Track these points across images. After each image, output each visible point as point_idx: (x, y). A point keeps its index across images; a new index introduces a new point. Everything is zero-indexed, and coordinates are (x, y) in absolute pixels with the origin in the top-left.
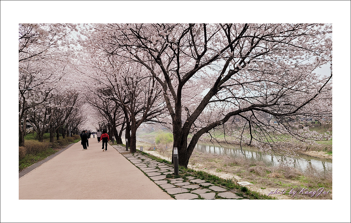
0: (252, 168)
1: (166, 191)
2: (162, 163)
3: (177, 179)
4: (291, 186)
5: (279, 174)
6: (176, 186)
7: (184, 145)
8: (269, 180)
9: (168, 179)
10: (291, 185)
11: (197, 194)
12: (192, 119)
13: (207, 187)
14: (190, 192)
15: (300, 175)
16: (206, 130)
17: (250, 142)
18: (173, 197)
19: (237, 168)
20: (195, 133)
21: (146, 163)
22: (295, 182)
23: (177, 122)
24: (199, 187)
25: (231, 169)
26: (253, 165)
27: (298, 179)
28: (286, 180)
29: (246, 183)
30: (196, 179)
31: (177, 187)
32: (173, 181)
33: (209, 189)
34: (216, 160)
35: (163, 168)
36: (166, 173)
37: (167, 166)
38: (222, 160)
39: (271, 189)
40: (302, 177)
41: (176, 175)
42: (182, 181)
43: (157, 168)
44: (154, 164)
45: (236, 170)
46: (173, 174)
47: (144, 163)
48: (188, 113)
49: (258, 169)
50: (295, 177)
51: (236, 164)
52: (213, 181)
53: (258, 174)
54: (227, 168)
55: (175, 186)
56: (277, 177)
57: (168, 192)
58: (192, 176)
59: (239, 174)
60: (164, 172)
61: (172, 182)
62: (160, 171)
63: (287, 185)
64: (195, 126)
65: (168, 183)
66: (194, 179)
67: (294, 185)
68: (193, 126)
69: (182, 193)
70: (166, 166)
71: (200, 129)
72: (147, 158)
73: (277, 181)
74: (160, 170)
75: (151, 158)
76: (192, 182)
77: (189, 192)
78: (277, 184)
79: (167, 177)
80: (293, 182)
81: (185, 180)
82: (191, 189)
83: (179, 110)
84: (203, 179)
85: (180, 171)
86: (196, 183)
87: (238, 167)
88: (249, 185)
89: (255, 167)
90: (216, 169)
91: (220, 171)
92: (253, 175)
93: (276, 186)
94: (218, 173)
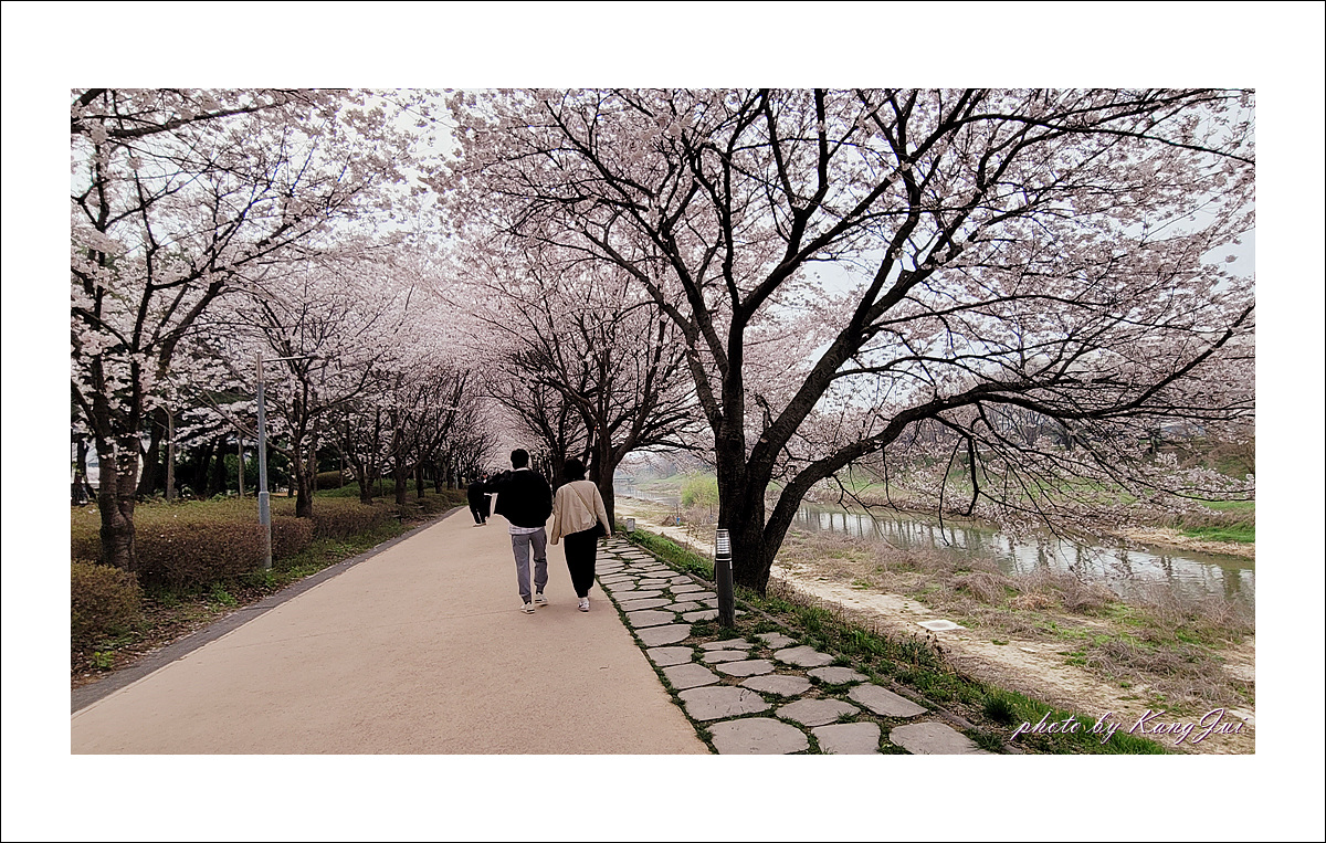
0: (960, 577)
1: (681, 704)
2: (684, 574)
3: (729, 643)
4: (1089, 638)
5: (1044, 598)
6: (722, 675)
7: (755, 519)
8: (1017, 617)
9: (696, 641)
10: (1088, 634)
11: (802, 727)
12: (778, 433)
13: (840, 691)
14: (772, 710)
15: (1111, 602)
16: (826, 468)
17: (971, 508)
18: (705, 736)
19: (914, 579)
20: (791, 478)
21: (634, 574)
22: (1099, 625)
23: (728, 443)
24: (810, 690)
25: (895, 580)
26: (961, 570)
27: (1106, 614)
28: (1069, 618)
29: (945, 625)
30: (798, 645)
31: (725, 680)
32: (715, 650)
33: (849, 700)
34: (852, 553)
35: (687, 592)
36: (692, 617)
37: (699, 588)
38: (868, 554)
39: (1026, 646)
40: (1118, 607)
41: (725, 627)
42: (746, 654)
43: (666, 593)
44: (658, 574)
45: (913, 582)
46: (716, 620)
47: (629, 574)
48: (767, 415)
49: (979, 582)
50: (1098, 608)
51: (913, 565)
52: (860, 658)
53: (979, 597)
54: (883, 577)
55: (718, 679)
56: (1040, 607)
57: (688, 707)
58: (782, 631)
59: (921, 595)
60: (686, 612)
61: (708, 658)
62: (674, 607)
63: (1075, 631)
64: (791, 457)
65: (695, 659)
66: (790, 647)
67: (1097, 632)
68: (781, 457)
69: (743, 716)
70: (697, 587)
71: (806, 465)
72: (641, 556)
73: (1040, 619)
74: (674, 602)
75: (653, 556)
76: (779, 663)
77: (770, 714)
78: (1044, 631)
79: (693, 633)
80: (1091, 623)
81: (755, 649)
82: (777, 699)
83: (735, 403)
84: (821, 649)
85: (738, 608)
86: (795, 667)
87: (917, 575)
88: (955, 632)
89: (970, 576)
90: (852, 580)
91: (863, 585)
92: (964, 599)
93: (1041, 634)
94: (858, 593)
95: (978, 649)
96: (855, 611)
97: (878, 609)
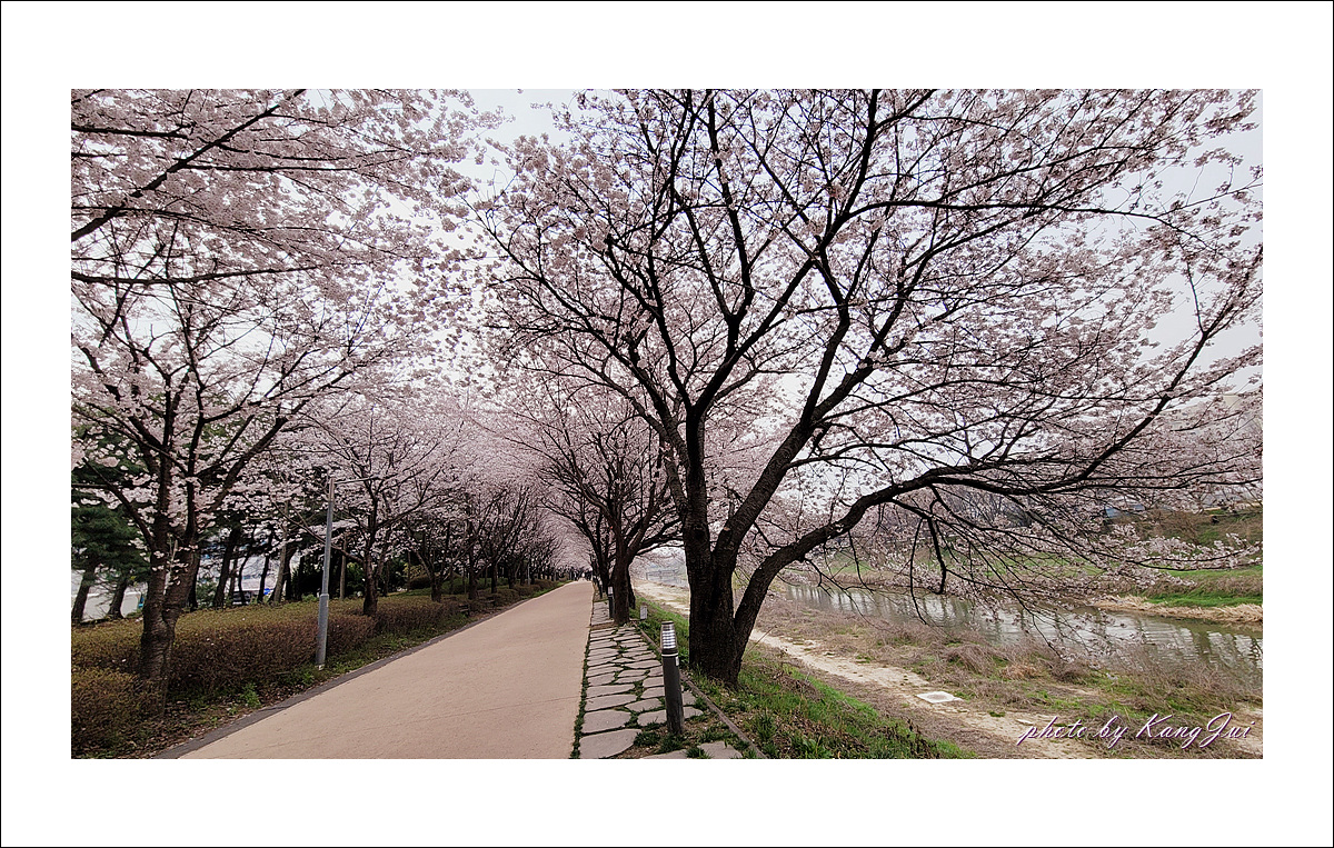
0: (952, 649)
4: (1082, 708)
5: (1031, 667)
8: (1009, 688)
10: (1081, 703)
12: (740, 523)
16: (796, 552)
17: (942, 584)
19: (910, 652)
20: (759, 562)
22: (1089, 693)
23: (693, 533)
25: (894, 653)
26: (951, 642)
27: (1094, 682)
28: (1060, 687)
29: (943, 697)
34: (855, 629)
38: (869, 629)
39: (1023, 718)
43: (637, 687)
45: (910, 655)
49: (969, 653)
50: (1086, 676)
51: (908, 639)
53: (971, 668)
54: (883, 651)
56: (1029, 676)
59: (918, 667)
62: (636, 706)
63: (1067, 701)
67: (1089, 702)
71: (773, 550)
72: (638, 644)
73: (1032, 690)
74: (639, 699)
78: (1037, 701)
80: (1081, 692)
83: (697, 495)
87: (913, 648)
88: (953, 704)
89: (960, 648)
90: (856, 654)
91: (866, 659)
92: (958, 670)
93: (1037, 705)
94: (861, 667)
95: (977, 721)
96: (859, 685)
97: (881, 683)
